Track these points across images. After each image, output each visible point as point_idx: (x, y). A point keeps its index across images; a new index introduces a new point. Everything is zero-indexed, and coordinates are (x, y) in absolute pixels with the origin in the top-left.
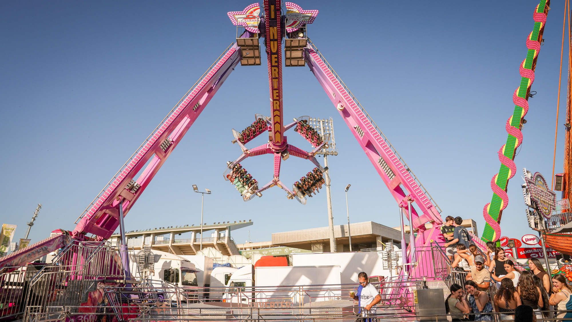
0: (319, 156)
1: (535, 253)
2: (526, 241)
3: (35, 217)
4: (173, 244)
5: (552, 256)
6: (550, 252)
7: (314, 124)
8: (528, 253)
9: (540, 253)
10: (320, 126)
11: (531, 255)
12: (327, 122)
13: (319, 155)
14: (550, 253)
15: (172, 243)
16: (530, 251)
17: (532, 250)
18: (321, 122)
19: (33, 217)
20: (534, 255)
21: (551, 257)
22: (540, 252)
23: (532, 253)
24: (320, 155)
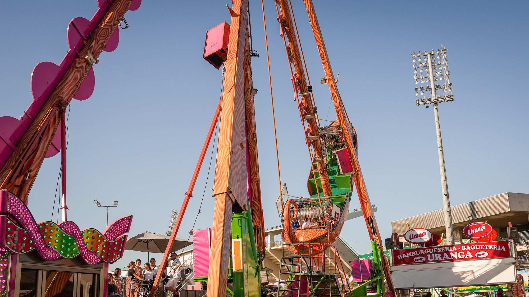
0: (427, 107)
1: (423, 255)
2: (410, 239)
3: (172, 225)
4: (272, 248)
5: (448, 258)
6: (445, 252)
7: (419, 60)
8: (410, 257)
9: (429, 256)
10: (427, 62)
11: (414, 260)
12: (439, 54)
13: (426, 105)
14: (445, 254)
15: (270, 246)
16: (414, 254)
17: (416, 252)
18: (429, 55)
19: (170, 226)
20: (419, 259)
21: (446, 260)
22: (429, 253)
23: (416, 256)
24: (429, 105)
